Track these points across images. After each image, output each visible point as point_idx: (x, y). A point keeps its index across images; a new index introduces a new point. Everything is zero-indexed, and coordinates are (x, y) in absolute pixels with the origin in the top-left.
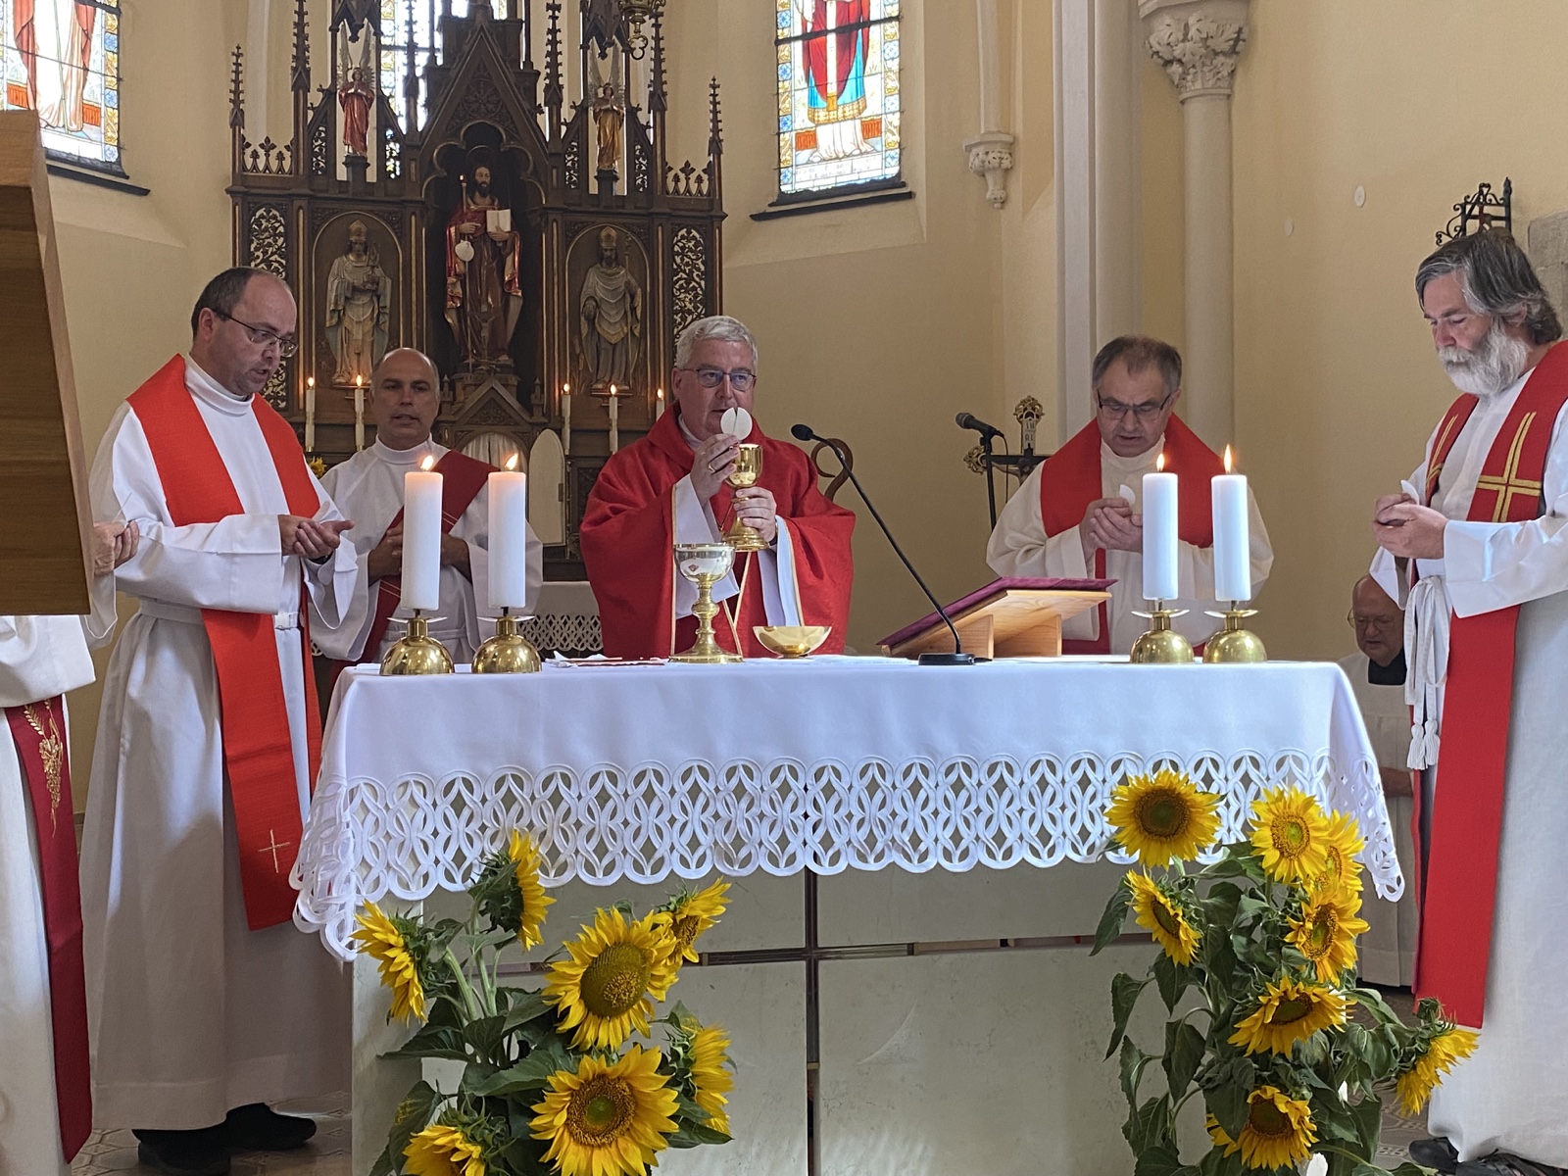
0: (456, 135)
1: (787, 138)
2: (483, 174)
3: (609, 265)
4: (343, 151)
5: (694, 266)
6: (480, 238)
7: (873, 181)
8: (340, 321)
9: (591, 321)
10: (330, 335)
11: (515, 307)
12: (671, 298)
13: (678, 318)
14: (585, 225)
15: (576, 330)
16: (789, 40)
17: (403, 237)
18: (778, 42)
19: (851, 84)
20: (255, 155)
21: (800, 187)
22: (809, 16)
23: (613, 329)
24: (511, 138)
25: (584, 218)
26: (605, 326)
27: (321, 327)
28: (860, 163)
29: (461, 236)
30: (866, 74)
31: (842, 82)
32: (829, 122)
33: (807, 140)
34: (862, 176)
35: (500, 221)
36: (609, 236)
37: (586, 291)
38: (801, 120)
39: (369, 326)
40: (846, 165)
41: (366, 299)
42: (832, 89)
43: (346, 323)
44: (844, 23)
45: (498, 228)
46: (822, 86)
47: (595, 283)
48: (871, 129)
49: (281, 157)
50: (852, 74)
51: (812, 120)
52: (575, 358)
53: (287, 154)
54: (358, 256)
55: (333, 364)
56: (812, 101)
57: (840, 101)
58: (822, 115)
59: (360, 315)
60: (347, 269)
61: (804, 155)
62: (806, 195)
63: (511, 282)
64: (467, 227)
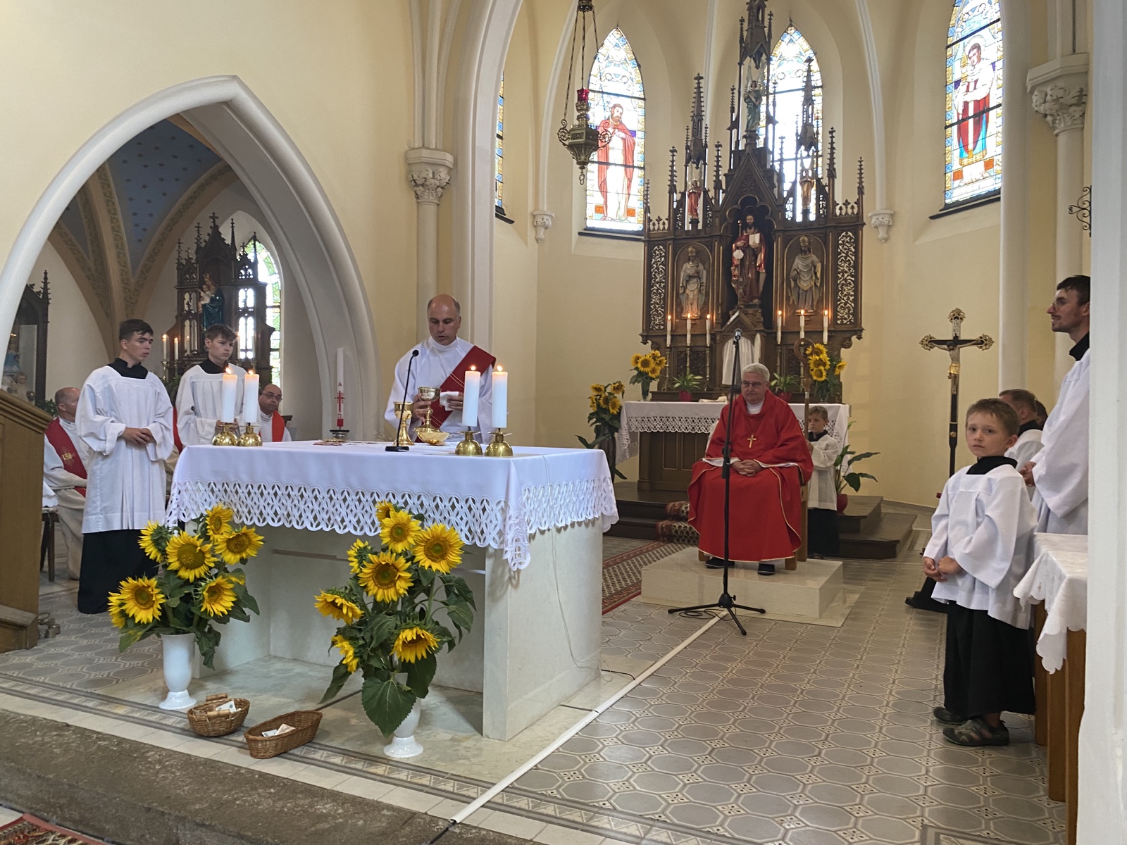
0: (737, 203)
1: (950, 175)
2: (750, 219)
3: (805, 253)
4: (688, 218)
5: (849, 250)
6: (746, 248)
7: (989, 192)
8: (684, 291)
9: (795, 281)
10: (681, 297)
11: (762, 277)
12: (836, 266)
13: (840, 276)
14: (795, 236)
15: (789, 285)
16: (951, 125)
17: (712, 250)
18: (946, 127)
19: (980, 143)
20: (654, 224)
21: (954, 200)
22: (961, 112)
23: (805, 284)
24: (761, 201)
25: (794, 233)
26: (802, 283)
27: (678, 294)
28: (983, 184)
29: (737, 248)
30: (988, 135)
31: (975, 142)
32: (969, 164)
33: (958, 175)
34: (984, 190)
35: (755, 239)
36: (803, 240)
37: (794, 266)
38: (956, 166)
39: (696, 292)
40: (976, 186)
41: (695, 280)
42: (971, 147)
43: (687, 291)
44: (978, 111)
45: (754, 242)
46: (965, 146)
47: (799, 263)
48: (989, 164)
49: (664, 224)
50: (980, 138)
51: (961, 164)
52: (788, 298)
53: (666, 222)
54: (693, 262)
55: (682, 309)
56: (961, 154)
57: (974, 152)
58: (965, 161)
59: (692, 287)
60: (688, 268)
61: (957, 183)
62: (957, 203)
63: (760, 266)
64: (739, 244)
